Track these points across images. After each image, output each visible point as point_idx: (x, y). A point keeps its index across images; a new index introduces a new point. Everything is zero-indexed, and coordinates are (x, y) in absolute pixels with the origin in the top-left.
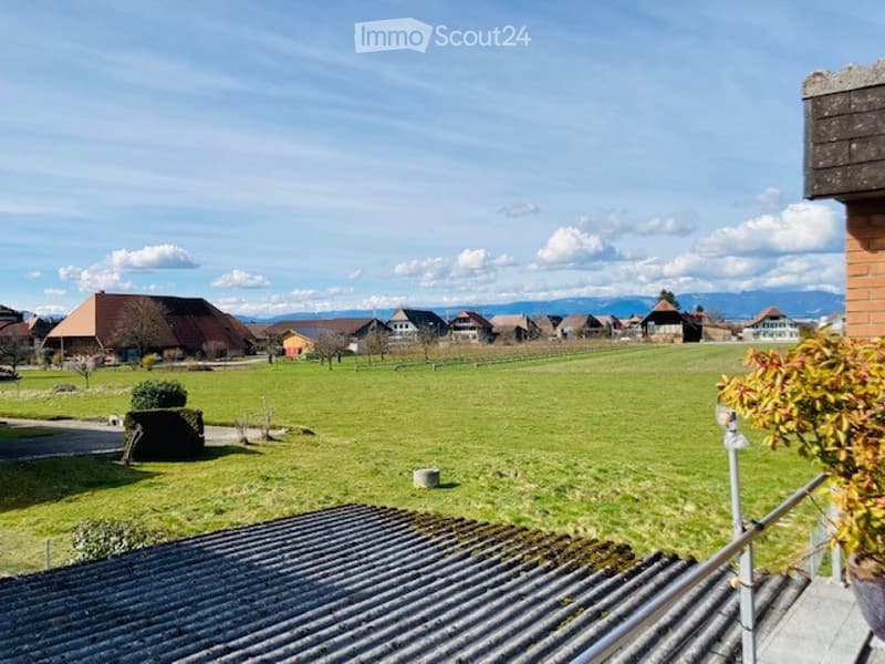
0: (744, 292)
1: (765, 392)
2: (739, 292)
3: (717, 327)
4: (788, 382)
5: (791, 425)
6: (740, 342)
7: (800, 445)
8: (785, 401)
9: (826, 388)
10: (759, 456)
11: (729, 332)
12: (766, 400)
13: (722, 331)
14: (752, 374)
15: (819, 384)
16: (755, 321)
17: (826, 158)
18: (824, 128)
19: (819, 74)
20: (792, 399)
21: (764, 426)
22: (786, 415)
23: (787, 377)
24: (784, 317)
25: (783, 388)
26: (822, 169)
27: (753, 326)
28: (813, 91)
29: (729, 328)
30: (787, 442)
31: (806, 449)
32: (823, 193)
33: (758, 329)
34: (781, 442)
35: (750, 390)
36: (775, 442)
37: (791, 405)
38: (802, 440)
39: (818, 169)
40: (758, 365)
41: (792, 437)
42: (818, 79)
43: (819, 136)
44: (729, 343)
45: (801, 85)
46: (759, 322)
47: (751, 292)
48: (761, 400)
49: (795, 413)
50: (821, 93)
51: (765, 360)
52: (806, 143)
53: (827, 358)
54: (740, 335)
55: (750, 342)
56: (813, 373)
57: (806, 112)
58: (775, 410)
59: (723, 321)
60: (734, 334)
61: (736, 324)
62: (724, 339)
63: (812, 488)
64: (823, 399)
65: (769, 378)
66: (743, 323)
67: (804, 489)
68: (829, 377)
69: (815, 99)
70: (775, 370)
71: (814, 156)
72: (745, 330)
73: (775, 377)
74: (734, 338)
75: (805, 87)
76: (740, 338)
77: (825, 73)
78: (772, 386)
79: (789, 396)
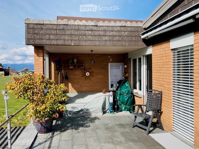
0: (20, 64)
1: (16, 86)
2: (19, 64)
3: (13, 72)
4: (21, 84)
5: (21, 93)
6: (19, 76)
7: (24, 97)
8: (20, 88)
9: (28, 84)
10: (22, 101)
11: (16, 73)
12: (16, 88)
13: (15, 73)
14: (13, 82)
15: (27, 84)
16: (22, 71)
17: (30, 37)
18: (29, 30)
19: (28, 19)
20: (22, 87)
21: (16, 94)
22: (20, 91)
23: (21, 83)
24: (29, 70)
25: (19, 85)
26: (29, 39)
27: (22, 72)
28: (27, 22)
29: (16, 72)
30: (21, 97)
31: (25, 98)
32: (29, 44)
33: (23, 73)
34: (20, 97)
35: (13, 86)
36: (18, 97)
37: (21, 89)
38: (24, 96)
39: (28, 39)
40: (14, 80)
41: (22, 96)
42: (28, 20)
43: (28, 32)
44: (16, 76)
45: (25, 20)
46: (23, 71)
47: (22, 64)
48: (15, 88)
49: (22, 90)
50: (29, 23)
51: (16, 79)
52: (26, 33)
53: (29, 79)
54: (19, 74)
55: (21, 76)
56: (26, 81)
57: (26, 26)
58: (18, 90)
59: (15, 71)
60: (17, 74)
61: (18, 71)
62: (15, 75)
63: (26, 106)
64: (28, 87)
65: (17, 83)
66: (20, 71)
67: (24, 106)
68: (29, 82)
69: (28, 24)
70: (18, 81)
71: (27, 36)
72: (20, 73)
73: (18, 83)
74: (18, 75)
75: (25, 21)
76: (19, 75)
77: (29, 19)
78: (17, 85)
79: (21, 87)
